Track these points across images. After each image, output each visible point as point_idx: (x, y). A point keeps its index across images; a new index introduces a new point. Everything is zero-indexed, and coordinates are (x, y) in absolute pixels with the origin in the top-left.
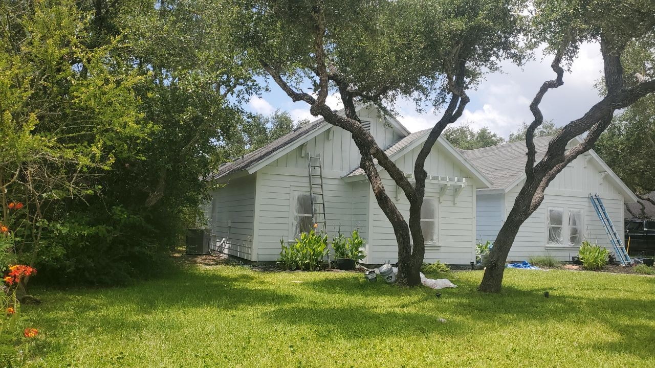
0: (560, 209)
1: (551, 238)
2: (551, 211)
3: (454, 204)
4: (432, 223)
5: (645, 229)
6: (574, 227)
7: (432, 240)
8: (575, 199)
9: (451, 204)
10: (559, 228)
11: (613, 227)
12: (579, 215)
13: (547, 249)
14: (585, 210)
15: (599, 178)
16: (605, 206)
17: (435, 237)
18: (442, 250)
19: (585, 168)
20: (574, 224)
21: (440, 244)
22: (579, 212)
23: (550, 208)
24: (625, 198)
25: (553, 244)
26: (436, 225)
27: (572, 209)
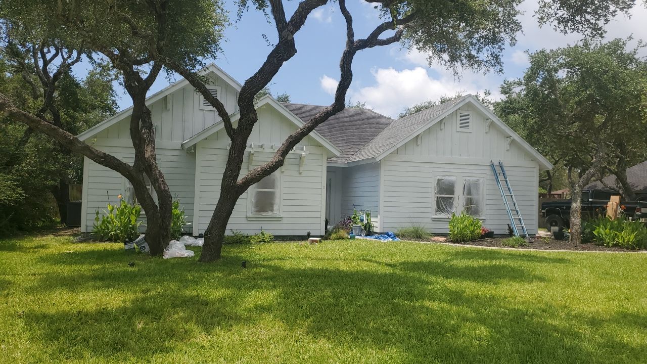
0: (453, 178)
1: (439, 209)
2: (439, 180)
3: (300, 173)
4: (272, 194)
5: (590, 200)
6: (469, 197)
7: (272, 210)
8: (473, 167)
9: (296, 173)
10: (451, 198)
11: (513, 197)
12: (476, 184)
13: (435, 220)
14: (485, 178)
15: (505, 144)
16: (507, 173)
17: (276, 207)
18: (284, 220)
19: (486, 133)
20: (469, 193)
21: (281, 215)
22: (478, 181)
23: (439, 177)
24: (540, 165)
25: (442, 215)
26: (277, 195)
27: (466, 178)
